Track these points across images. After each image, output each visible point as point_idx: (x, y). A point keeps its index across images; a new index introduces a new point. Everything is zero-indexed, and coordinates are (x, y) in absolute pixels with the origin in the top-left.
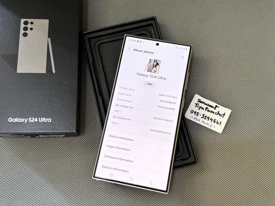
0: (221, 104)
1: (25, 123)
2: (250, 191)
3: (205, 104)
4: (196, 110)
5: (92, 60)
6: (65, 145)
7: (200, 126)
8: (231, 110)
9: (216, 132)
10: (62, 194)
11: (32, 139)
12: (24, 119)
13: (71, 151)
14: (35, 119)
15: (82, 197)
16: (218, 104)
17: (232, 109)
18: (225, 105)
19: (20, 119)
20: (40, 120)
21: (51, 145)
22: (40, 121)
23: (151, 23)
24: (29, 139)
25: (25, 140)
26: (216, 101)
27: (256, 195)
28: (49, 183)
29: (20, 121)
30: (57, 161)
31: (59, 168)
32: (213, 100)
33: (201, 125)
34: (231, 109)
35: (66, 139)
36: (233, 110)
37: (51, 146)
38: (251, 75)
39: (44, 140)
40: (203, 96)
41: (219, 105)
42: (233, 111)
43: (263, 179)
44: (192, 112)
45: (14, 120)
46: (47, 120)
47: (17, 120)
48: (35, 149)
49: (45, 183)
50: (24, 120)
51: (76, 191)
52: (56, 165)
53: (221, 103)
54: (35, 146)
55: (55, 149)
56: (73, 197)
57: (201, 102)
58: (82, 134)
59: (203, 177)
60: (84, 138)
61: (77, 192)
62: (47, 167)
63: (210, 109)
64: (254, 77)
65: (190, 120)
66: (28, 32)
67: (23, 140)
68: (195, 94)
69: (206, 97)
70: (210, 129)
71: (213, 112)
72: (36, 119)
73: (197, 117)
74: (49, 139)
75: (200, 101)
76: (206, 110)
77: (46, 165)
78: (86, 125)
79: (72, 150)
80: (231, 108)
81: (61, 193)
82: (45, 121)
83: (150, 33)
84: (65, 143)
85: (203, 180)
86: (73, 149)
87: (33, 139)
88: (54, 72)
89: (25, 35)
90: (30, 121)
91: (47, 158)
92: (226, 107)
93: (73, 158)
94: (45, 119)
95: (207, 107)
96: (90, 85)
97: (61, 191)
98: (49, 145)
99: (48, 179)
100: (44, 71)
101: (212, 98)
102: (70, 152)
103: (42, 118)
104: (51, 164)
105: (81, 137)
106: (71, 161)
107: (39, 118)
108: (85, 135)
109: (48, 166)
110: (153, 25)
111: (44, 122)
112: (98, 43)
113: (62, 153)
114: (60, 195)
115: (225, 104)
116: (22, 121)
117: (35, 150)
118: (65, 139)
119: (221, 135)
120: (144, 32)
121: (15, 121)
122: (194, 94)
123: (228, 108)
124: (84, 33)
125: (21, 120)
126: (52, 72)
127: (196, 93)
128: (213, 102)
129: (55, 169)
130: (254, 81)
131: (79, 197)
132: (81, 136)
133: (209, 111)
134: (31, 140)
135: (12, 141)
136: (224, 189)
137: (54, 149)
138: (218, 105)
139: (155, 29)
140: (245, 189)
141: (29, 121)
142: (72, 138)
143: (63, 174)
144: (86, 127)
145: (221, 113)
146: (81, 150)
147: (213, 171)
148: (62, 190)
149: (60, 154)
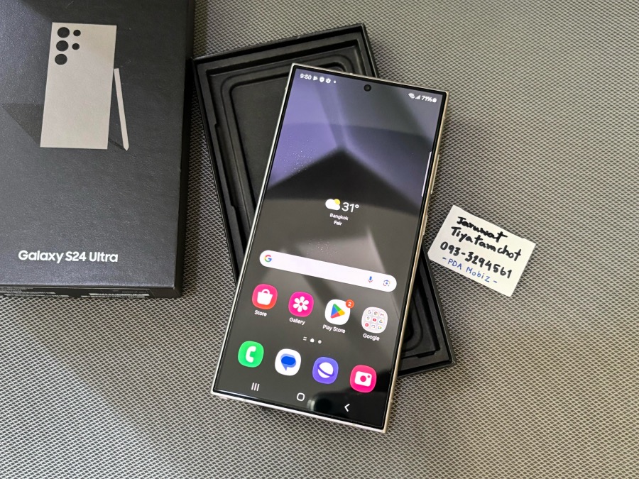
0: (511, 228)
1: (58, 262)
2: (574, 430)
3: (476, 229)
4: (454, 240)
5: (215, 123)
6: (148, 317)
7: (461, 280)
8: (534, 244)
9: (499, 294)
10: (139, 430)
11: (72, 302)
12: (54, 254)
13: (163, 332)
14: (80, 254)
15: (186, 437)
16: (505, 228)
17: (537, 241)
18: (520, 231)
19: (46, 254)
20: (93, 257)
21: (116, 317)
22: (91, 260)
23: (354, 39)
24: (65, 302)
25: (56, 305)
26: (500, 221)
27: (589, 439)
28: (110, 403)
29: (46, 259)
30: (129, 354)
31: (134, 370)
32: (494, 219)
33: (465, 278)
34: (534, 240)
35: (151, 304)
36: (540, 243)
37: (115, 319)
38: (581, 164)
39: (101, 304)
40: (472, 211)
41: (508, 231)
42: (540, 245)
43: (605, 403)
44: (444, 246)
45: (32, 256)
46: (109, 257)
47: (38, 256)
48: (79, 325)
49: (101, 404)
50: (55, 257)
51: (173, 424)
52: (127, 363)
53: (511, 226)
54: (80, 319)
55: (126, 325)
56: (165, 437)
57: (466, 224)
58: (189, 292)
59: (467, 397)
60: (192, 301)
61: (176, 427)
62: (106, 367)
63: (486, 240)
64: (590, 169)
65: (439, 265)
66: (69, 53)
67: (51, 304)
68: (452, 206)
69: (477, 212)
70: (484, 286)
71: (493, 248)
72: (84, 253)
73: (454, 258)
74: (113, 304)
75: (462, 221)
76: (476, 243)
77: (104, 362)
78: (199, 272)
79: (166, 330)
80: (534, 238)
81: (137, 428)
82: (103, 260)
83: (350, 61)
84: (149, 313)
85: (467, 403)
86: (167, 326)
87: (75, 303)
88: (126, 146)
89: (61, 60)
90: (69, 258)
91: (107, 347)
92: (522, 237)
93: (168, 348)
94: (103, 255)
95: (479, 236)
96: (210, 181)
97: (138, 423)
98: (113, 317)
99: (109, 394)
100: (103, 145)
101: (492, 215)
102: (159, 334)
103: (96, 253)
104: (115, 361)
105: (187, 300)
106: (161, 354)
107: (91, 253)
108: (197, 295)
109: (109, 365)
110: (359, 43)
111: (101, 262)
112: (230, 83)
113: (141, 336)
114: (136, 432)
115: (520, 229)
116: (50, 259)
117: (78, 327)
118: (148, 304)
119: (511, 300)
120: (338, 60)
121: (35, 259)
122: (449, 205)
123: (528, 238)
124: (198, 58)
125: (49, 256)
126: (122, 147)
127: (455, 204)
128: (493, 225)
129: (125, 371)
130: (590, 177)
131: (180, 437)
132: (187, 298)
133: (482, 244)
134: (71, 304)
135: (27, 305)
136: (514, 425)
137: (123, 327)
138: (505, 232)
139: (363, 53)
140: (565, 426)
141: (67, 259)
142: (166, 302)
143: (143, 383)
144: (197, 276)
145: (510, 250)
146: (186, 331)
147: (490, 384)
148: (141, 421)
149: (138, 338)
